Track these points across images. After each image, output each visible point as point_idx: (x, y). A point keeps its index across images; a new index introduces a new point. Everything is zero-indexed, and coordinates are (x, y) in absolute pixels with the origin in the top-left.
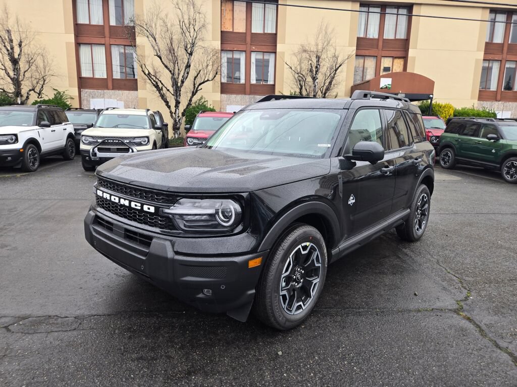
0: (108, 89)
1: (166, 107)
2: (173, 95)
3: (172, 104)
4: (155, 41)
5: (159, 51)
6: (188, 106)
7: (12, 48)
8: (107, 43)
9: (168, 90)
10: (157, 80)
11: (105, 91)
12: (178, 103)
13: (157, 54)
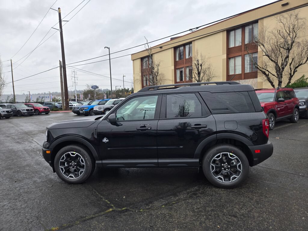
0: (242, 80)
1: (271, 86)
2: (277, 78)
3: (276, 83)
4: (264, 47)
5: (267, 52)
6: (288, 83)
7: (199, 67)
8: (243, 54)
9: (274, 75)
10: (265, 70)
11: (240, 81)
12: (280, 83)
13: (266, 54)
